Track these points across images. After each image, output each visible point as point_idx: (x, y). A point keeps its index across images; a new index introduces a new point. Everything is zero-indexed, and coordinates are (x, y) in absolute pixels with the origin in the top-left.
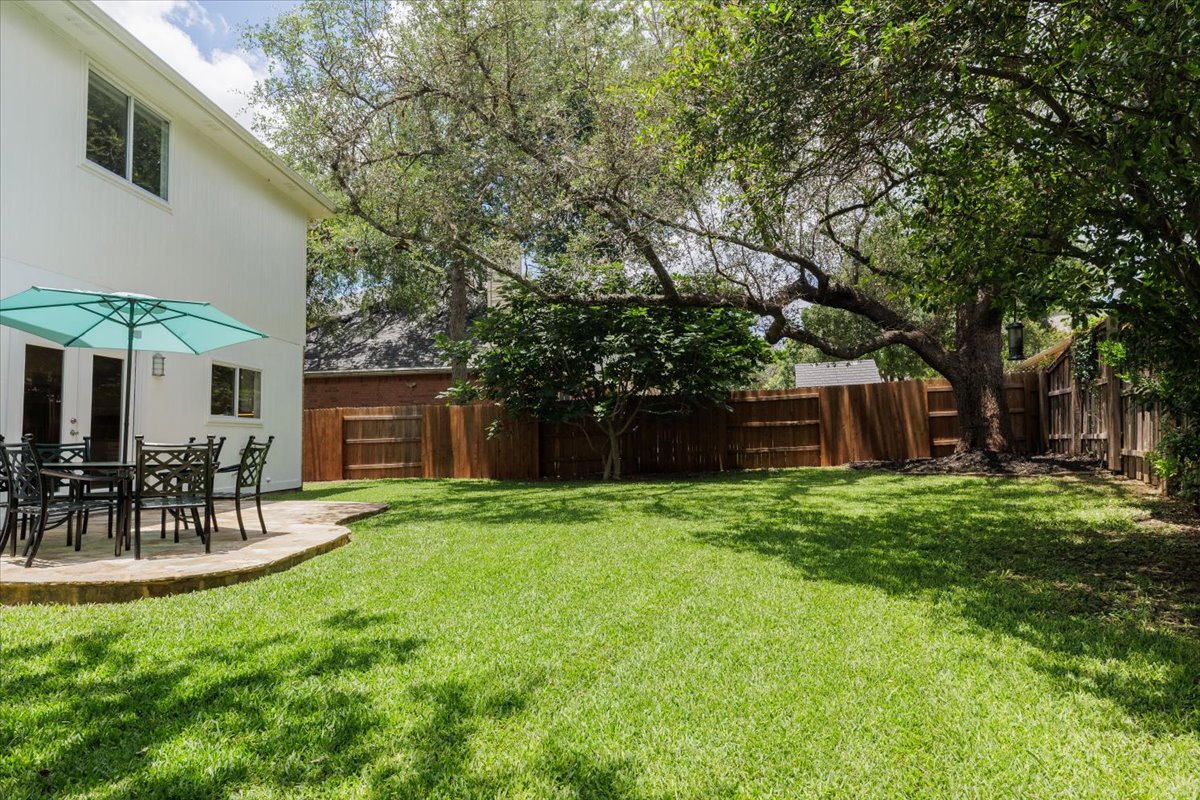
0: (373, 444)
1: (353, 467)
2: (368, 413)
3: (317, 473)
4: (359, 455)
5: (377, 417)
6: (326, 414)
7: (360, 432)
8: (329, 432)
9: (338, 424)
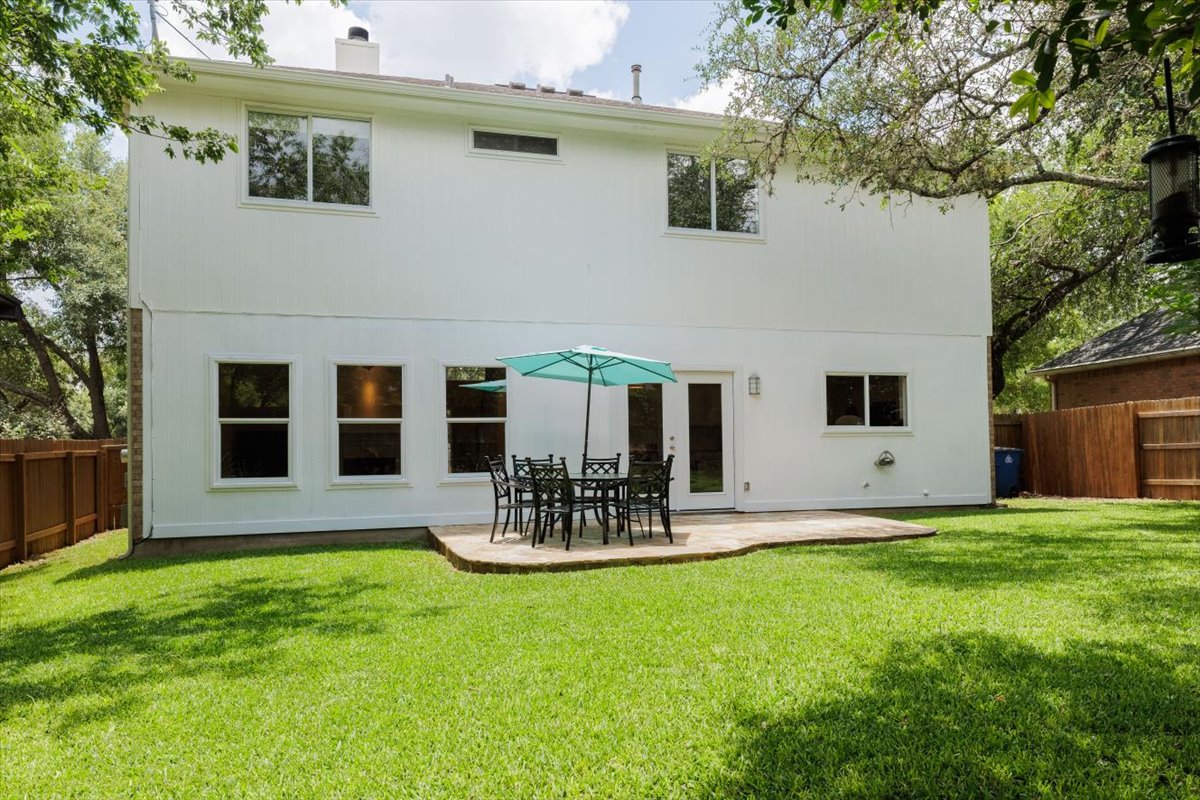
0: (1180, 450)
1: (1153, 481)
2: (1170, 406)
3: (1108, 486)
4: (1161, 465)
5: (1184, 412)
6: (1114, 412)
7: (1161, 435)
8: (1118, 433)
9: (1130, 424)
